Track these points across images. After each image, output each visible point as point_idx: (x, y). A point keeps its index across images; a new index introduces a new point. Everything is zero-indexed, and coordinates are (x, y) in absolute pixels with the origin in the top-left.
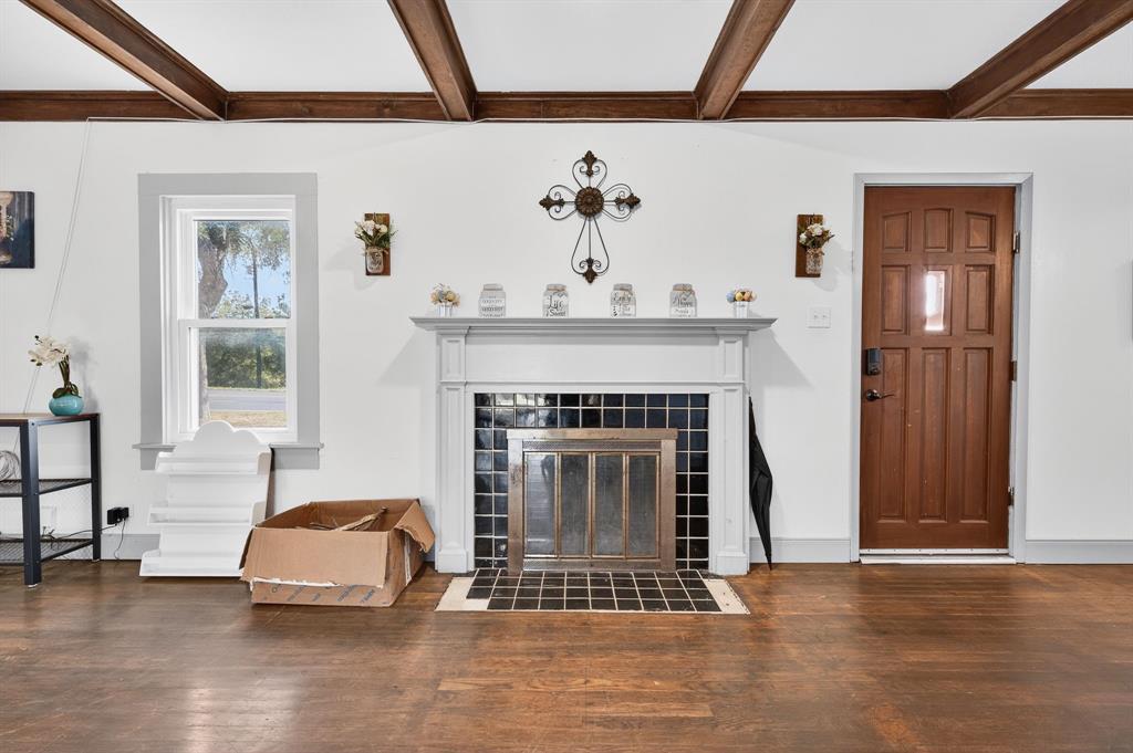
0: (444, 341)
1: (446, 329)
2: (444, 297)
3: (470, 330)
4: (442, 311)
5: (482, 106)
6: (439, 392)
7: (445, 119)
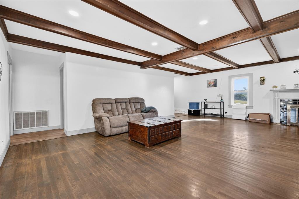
0: (275, 93)
1: (275, 91)
2: (275, 87)
3: (280, 91)
4: (275, 89)
5: (281, 60)
6: (274, 99)
7: (274, 63)
